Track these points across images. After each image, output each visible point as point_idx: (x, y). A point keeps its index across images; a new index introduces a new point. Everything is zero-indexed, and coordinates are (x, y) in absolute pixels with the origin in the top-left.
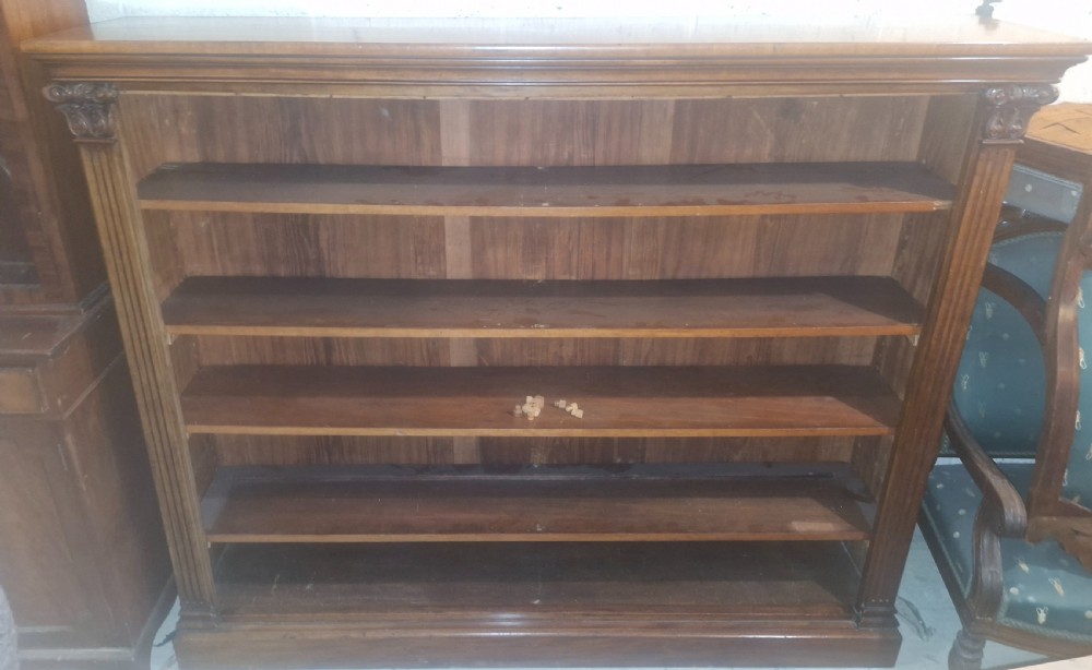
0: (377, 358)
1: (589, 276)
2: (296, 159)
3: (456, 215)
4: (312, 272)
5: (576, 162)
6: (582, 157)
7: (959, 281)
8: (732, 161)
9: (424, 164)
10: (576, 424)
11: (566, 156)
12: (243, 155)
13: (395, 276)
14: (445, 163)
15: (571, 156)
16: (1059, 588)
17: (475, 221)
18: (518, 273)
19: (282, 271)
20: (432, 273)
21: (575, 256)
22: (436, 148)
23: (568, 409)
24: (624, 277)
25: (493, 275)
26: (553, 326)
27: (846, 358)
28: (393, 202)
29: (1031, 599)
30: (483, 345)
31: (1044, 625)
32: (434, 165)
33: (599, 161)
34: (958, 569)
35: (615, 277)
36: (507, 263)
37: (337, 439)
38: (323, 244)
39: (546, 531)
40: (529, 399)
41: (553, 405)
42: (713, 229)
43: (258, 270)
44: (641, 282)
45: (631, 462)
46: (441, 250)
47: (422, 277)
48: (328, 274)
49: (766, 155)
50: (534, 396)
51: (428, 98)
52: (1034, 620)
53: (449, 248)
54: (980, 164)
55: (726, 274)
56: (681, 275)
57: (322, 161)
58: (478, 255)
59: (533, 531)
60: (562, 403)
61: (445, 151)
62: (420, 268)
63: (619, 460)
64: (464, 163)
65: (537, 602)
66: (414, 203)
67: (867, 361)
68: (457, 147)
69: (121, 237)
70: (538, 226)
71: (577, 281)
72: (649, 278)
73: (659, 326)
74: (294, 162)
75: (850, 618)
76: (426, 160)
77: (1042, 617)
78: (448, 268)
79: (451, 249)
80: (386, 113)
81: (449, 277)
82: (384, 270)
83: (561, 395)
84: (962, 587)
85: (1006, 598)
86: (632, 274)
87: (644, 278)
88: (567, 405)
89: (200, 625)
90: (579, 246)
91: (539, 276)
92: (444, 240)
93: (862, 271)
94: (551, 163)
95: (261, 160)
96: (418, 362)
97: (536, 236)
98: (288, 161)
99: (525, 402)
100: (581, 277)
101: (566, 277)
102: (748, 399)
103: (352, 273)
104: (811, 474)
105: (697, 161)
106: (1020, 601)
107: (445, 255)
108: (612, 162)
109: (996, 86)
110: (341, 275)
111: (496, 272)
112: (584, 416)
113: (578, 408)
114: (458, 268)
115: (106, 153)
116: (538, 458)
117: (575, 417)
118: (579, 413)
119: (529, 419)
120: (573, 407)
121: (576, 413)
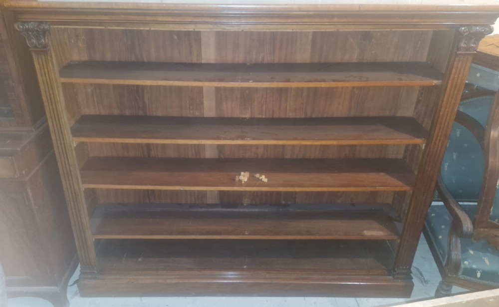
0: (171, 154)
1: (271, 116)
2: (133, 59)
3: (209, 86)
4: (141, 113)
5: (265, 62)
6: (268, 59)
7: (444, 119)
8: (339, 61)
9: (193, 62)
10: (263, 184)
11: (261, 59)
12: (109, 57)
13: (180, 115)
14: (204, 61)
15: (263, 59)
16: (487, 261)
17: (218, 89)
18: (237, 114)
19: (127, 113)
20: (197, 114)
21: (264, 106)
22: (200, 54)
23: (261, 178)
24: (287, 116)
25: (226, 115)
26: (254, 139)
27: (391, 155)
28: (179, 80)
29: (474, 266)
30: (221, 148)
31: (480, 278)
32: (198, 62)
33: (276, 61)
34: (440, 253)
35: (283, 116)
36: (232, 110)
37: (153, 191)
38: (146, 100)
39: (250, 234)
40: (242, 173)
41: (253, 176)
42: (330, 93)
43: (116, 112)
44: (295, 119)
45: (289, 203)
46: (202, 103)
47: (193, 116)
48: (148, 115)
49: (355, 58)
50: (244, 172)
51: (196, 30)
52: (475, 276)
53: (205, 102)
54: (455, 63)
55: (335, 115)
56: (314, 116)
57: (145, 60)
58: (219, 105)
59: (243, 234)
60: (257, 175)
61: (203, 56)
62: (192, 111)
63: (284, 202)
64: (213, 62)
65: (245, 267)
66: (189, 80)
67: (401, 157)
68: (209, 55)
69: (52, 96)
70: (247, 92)
71: (265, 118)
72: (299, 117)
73: (303, 139)
75: (390, 275)
76: (194, 60)
77: (479, 275)
78: (205, 111)
79: (206, 103)
80: (175, 37)
81: (205, 116)
82: (174, 113)
83: (257, 172)
84: (442, 261)
85: (462, 266)
86: (291, 115)
87: (297, 117)
88: (260, 176)
89: (90, 276)
90: (266, 101)
91: (247, 115)
92: (203, 98)
93: (399, 114)
94: (254, 62)
95: (117, 60)
96: (190, 156)
97: (246, 96)
98: (130, 60)
99: (240, 175)
100: (267, 117)
101: (260, 116)
102: (345, 174)
103: (159, 114)
104: (373, 209)
105: (322, 61)
106: (469, 267)
107: (203, 106)
108: (283, 62)
109: (464, 26)
110: (155, 115)
111: (227, 114)
112: (268, 181)
113: (265, 178)
114: (209, 112)
115: (45, 55)
116: (246, 201)
117: (264, 182)
118: (266, 180)
119: (242, 182)
120: (263, 177)
121: (264, 180)
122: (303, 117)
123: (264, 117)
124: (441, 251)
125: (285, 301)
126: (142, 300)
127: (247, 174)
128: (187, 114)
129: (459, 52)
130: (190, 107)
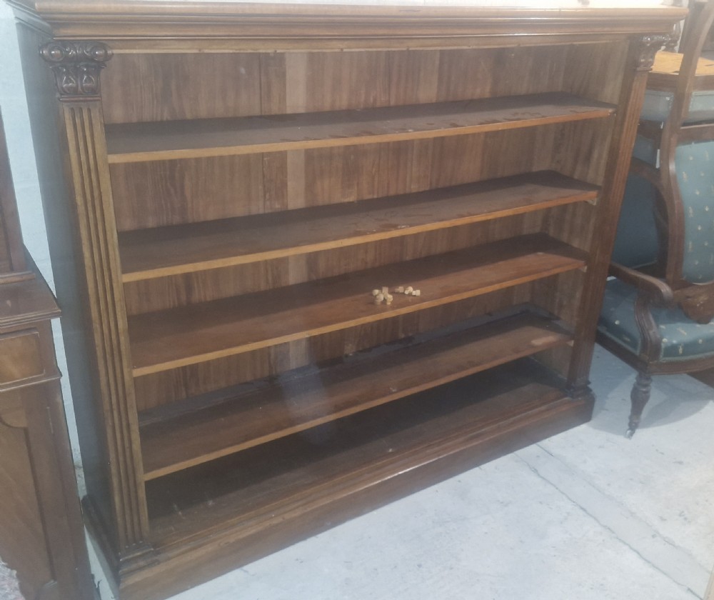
0: (230, 289)
1: (385, 194)
2: (166, 116)
4: (176, 219)
5: (378, 104)
6: (382, 100)
9: (273, 113)
10: (419, 300)
11: (372, 99)
13: (247, 214)
14: (289, 111)
15: (375, 100)
16: (683, 332)
17: (308, 153)
18: (338, 198)
19: (151, 222)
20: (277, 206)
21: (376, 179)
22: (283, 99)
25: (320, 202)
27: (527, 229)
29: (675, 342)
30: (312, 259)
31: (683, 354)
32: (280, 113)
33: (392, 103)
34: (625, 342)
35: (401, 192)
36: (332, 192)
37: (194, 368)
38: (188, 193)
41: (395, 292)
45: (410, 334)
46: (284, 185)
47: (270, 211)
48: (190, 221)
49: (487, 92)
51: (278, 51)
53: (289, 183)
54: (634, 84)
57: (189, 116)
58: (310, 187)
59: (391, 393)
60: (400, 289)
61: (289, 101)
62: (268, 203)
63: (403, 336)
64: (302, 110)
65: (390, 450)
67: (537, 230)
68: (296, 100)
70: (352, 157)
71: (377, 199)
73: (472, 215)
74: (165, 119)
76: (275, 109)
78: (289, 200)
79: (291, 185)
80: (243, 70)
81: (289, 208)
82: (239, 210)
83: (396, 284)
84: (632, 350)
90: (379, 171)
91: (352, 199)
92: (286, 177)
94: (369, 106)
95: (135, 120)
96: (263, 287)
97: (352, 165)
98: (159, 119)
101: (371, 197)
102: (501, 263)
103: (211, 216)
106: (669, 345)
107: (287, 191)
108: (401, 103)
110: (202, 219)
111: (322, 200)
112: (421, 293)
113: (414, 289)
114: (296, 199)
115: (89, 110)
116: (350, 349)
117: (415, 296)
118: (417, 293)
119: (389, 303)
120: (410, 289)
121: (414, 293)
122: (427, 189)
123: (375, 197)
124: (627, 339)
125: (459, 481)
126: (246, 571)
127: (385, 290)
128: (258, 208)
129: (638, 69)
130: (265, 196)
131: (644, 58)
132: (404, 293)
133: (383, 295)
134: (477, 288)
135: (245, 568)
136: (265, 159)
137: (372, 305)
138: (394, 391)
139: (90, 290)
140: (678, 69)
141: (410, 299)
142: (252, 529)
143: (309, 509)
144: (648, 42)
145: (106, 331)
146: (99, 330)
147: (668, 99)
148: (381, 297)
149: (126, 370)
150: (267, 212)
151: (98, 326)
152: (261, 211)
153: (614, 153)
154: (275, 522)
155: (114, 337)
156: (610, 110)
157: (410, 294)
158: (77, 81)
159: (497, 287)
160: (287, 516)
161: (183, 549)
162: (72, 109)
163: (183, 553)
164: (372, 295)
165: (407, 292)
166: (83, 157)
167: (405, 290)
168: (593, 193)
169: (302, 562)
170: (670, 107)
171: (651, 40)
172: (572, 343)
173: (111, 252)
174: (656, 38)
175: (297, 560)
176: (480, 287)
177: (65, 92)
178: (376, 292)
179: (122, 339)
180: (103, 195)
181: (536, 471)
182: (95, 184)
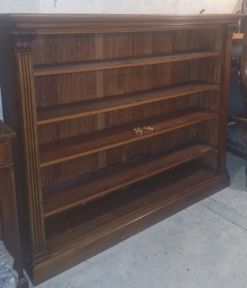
0: (74, 133)
2: (50, 62)
6: (131, 54)
9: (90, 60)
11: (127, 54)
14: (97, 59)
15: (129, 54)
18: (116, 93)
20: (93, 97)
21: (131, 85)
22: (94, 54)
25: (110, 95)
26: (148, 100)
32: (93, 60)
33: (135, 55)
35: (140, 90)
36: (113, 90)
38: (58, 92)
45: (149, 151)
48: (59, 104)
49: (170, 50)
53: (97, 87)
54: (227, 42)
56: (156, 87)
57: (59, 62)
58: (105, 88)
60: (145, 128)
62: (89, 96)
64: (101, 59)
70: (121, 76)
75: (218, 175)
76: (91, 58)
78: (97, 94)
80: (79, 44)
81: (98, 97)
82: (78, 99)
87: (148, 89)
90: (131, 82)
92: (96, 85)
94: (124, 57)
95: (38, 64)
96: (88, 131)
97: (121, 80)
98: (48, 63)
107: (97, 90)
110: (63, 103)
112: (154, 129)
113: (150, 128)
114: (100, 94)
115: (28, 55)
116: (124, 159)
117: (151, 130)
118: (152, 129)
119: (141, 134)
120: (149, 128)
121: (151, 129)
122: (151, 88)
123: (131, 92)
124: (240, 147)
126: (88, 262)
127: (139, 128)
128: (85, 98)
129: (228, 37)
130: (88, 92)
131: (230, 32)
132: (146, 130)
133: (138, 130)
134: (176, 126)
135: (88, 260)
136: (88, 78)
137: (134, 135)
138: (146, 174)
139: (25, 128)
140: (243, 37)
141: (149, 131)
142: (89, 241)
143: (114, 231)
144: (230, 26)
145: (30, 146)
146: (28, 145)
147: (241, 48)
148: (138, 131)
149: (38, 163)
150: (89, 99)
151: (27, 143)
152: (87, 99)
153: (223, 69)
154: (100, 237)
155: (33, 148)
156: (220, 53)
157: (149, 130)
158: (24, 44)
159: (184, 125)
160: (105, 234)
161: (60, 252)
162: (21, 55)
163: (60, 253)
164: (133, 131)
165: (147, 129)
166: (25, 73)
167: (147, 128)
168: (218, 86)
169: (113, 256)
170: (242, 51)
171: (232, 25)
172: (217, 151)
173: (34, 112)
174: (233, 25)
175: (110, 255)
176: (177, 126)
177: (19, 48)
178: (135, 129)
179: (37, 149)
180: (31, 87)
181: (210, 209)
182: (28, 84)
